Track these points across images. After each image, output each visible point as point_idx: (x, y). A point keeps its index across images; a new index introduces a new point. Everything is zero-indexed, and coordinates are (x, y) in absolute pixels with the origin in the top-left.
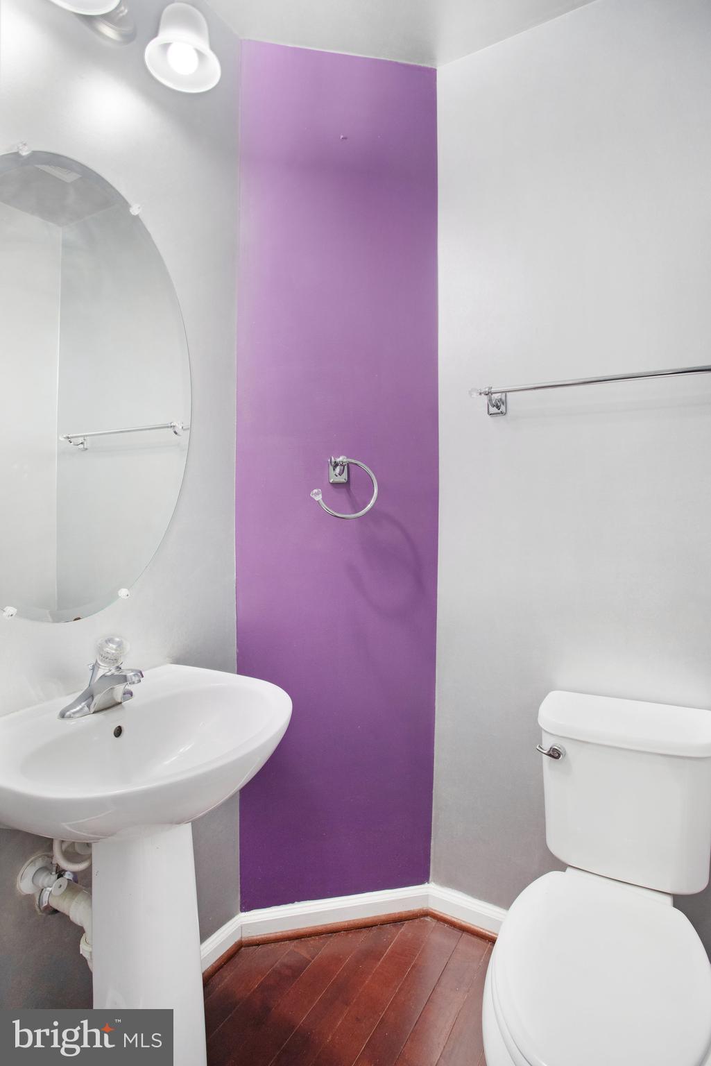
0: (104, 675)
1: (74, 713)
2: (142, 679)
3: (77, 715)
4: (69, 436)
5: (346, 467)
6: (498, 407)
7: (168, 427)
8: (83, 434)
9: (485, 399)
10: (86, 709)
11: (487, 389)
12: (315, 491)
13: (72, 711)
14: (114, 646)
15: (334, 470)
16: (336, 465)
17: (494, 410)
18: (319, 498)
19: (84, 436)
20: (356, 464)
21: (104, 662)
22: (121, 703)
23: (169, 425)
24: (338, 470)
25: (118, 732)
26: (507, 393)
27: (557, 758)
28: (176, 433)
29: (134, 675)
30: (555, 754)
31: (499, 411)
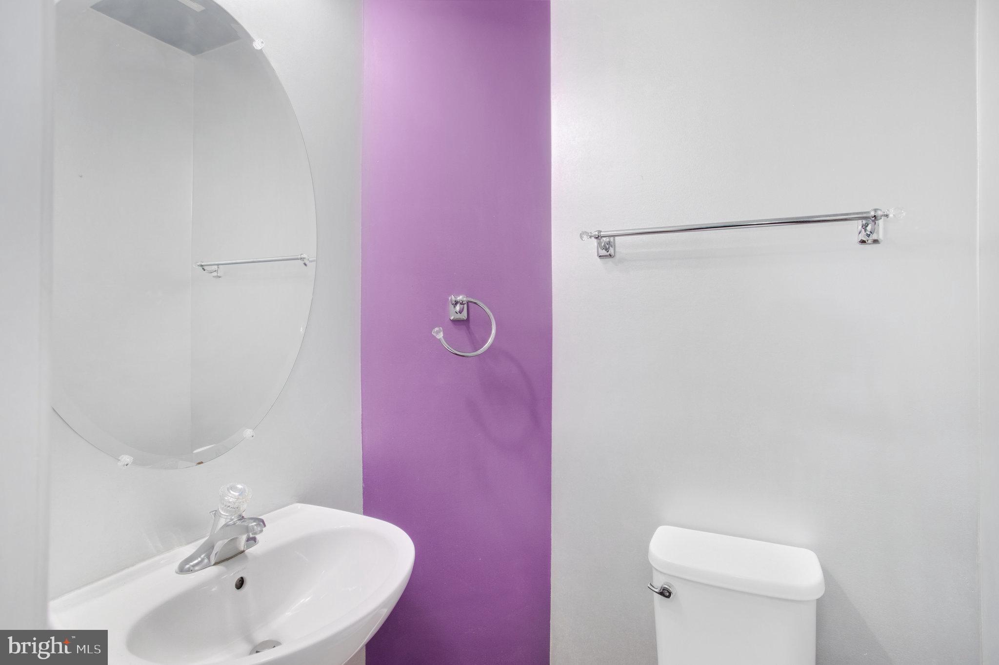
0: (225, 524)
1: (194, 566)
2: (264, 529)
3: (197, 568)
4: (203, 264)
5: (466, 306)
6: (607, 250)
7: (298, 259)
8: (217, 263)
9: (595, 242)
10: (206, 561)
11: (597, 233)
12: (436, 329)
13: (192, 564)
14: (237, 494)
15: (454, 307)
16: (456, 303)
17: (604, 252)
18: (440, 336)
19: (218, 265)
20: (475, 303)
21: (227, 511)
22: (243, 552)
23: (299, 257)
24: (458, 308)
25: (240, 583)
26: (616, 238)
27: (668, 597)
28: (305, 264)
29: (256, 525)
30: (665, 593)
31: (608, 254)
